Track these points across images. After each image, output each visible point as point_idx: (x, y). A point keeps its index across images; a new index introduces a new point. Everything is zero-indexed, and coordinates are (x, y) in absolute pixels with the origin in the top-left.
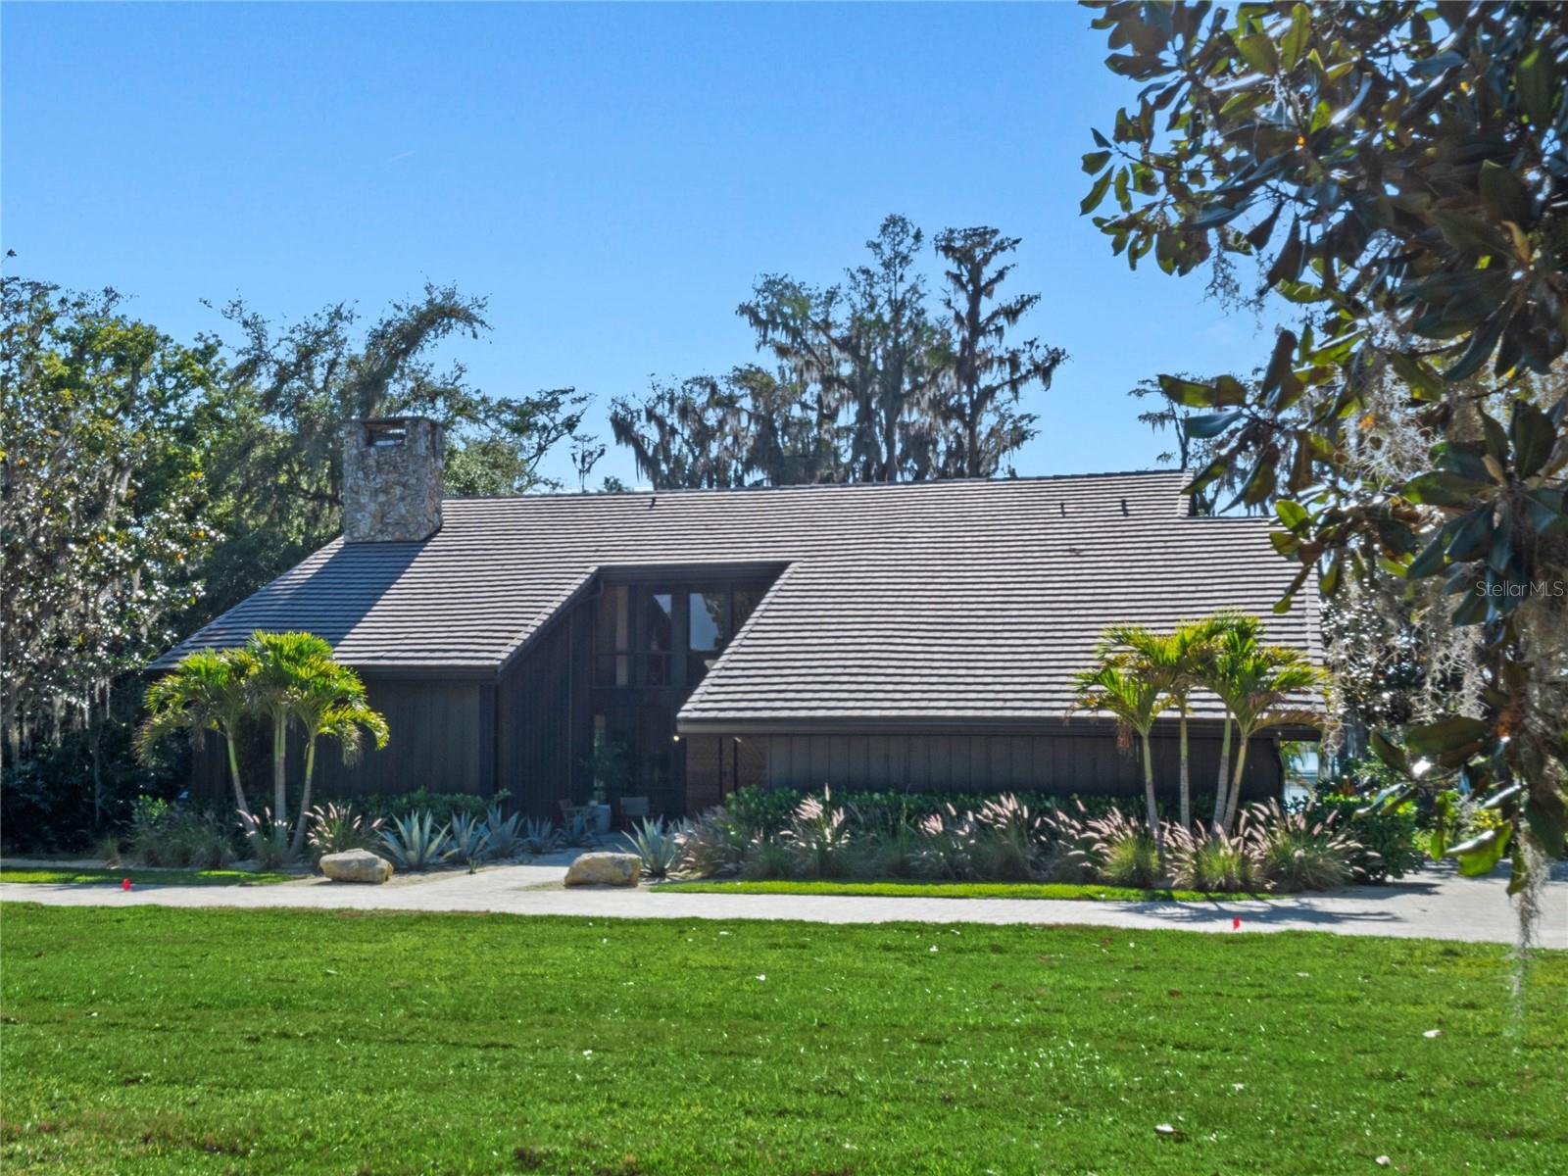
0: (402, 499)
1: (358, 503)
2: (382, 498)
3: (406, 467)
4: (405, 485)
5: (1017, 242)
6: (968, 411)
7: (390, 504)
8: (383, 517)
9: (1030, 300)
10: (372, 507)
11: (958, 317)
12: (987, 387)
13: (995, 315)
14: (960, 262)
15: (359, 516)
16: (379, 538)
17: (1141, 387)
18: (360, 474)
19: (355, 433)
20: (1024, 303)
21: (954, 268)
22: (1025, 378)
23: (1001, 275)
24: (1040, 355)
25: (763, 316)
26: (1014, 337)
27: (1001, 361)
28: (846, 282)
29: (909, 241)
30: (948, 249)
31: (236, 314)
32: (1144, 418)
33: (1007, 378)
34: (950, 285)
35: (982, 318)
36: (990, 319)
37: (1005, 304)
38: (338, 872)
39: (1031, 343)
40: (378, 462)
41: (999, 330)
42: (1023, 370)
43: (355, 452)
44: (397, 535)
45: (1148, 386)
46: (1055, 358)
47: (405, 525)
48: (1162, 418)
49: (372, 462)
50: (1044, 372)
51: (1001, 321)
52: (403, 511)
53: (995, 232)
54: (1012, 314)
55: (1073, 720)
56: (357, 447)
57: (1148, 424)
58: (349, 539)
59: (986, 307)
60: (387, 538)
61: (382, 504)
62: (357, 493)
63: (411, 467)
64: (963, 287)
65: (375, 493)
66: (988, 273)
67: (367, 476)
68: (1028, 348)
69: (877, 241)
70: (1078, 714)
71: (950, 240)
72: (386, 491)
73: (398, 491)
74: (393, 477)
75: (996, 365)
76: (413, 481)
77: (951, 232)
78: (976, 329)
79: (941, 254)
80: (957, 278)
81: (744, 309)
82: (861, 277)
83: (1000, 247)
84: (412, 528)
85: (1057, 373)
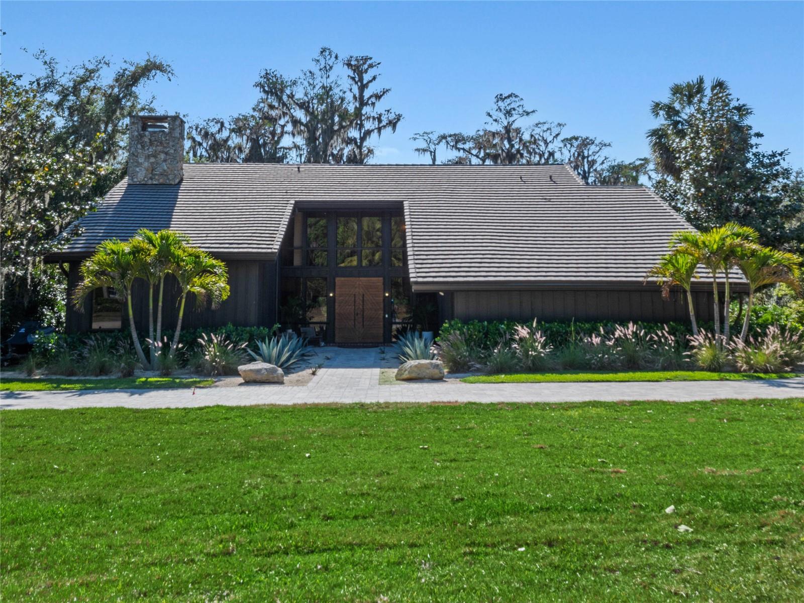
0: (165, 161)
1: (138, 162)
2: (152, 160)
3: (168, 143)
4: (166, 153)
5: (379, 64)
6: (359, 141)
7: (157, 163)
8: (152, 170)
9: (387, 91)
10: (146, 164)
11: (355, 97)
12: (368, 130)
13: (371, 97)
14: (354, 71)
15: (138, 169)
16: (150, 182)
17: (415, 136)
18: (139, 146)
19: (137, 123)
20: (385, 92)
21: (351, 73)
22: (385, 126)
23: (374, 78)
24: (392, 116)
25: (266, 89)
26: (380, 107)
27: (374, 118)
28: (303, 77)
29: (333, 59)
30: (349, 65)
31: (41, 57)
32: (418, 150)
33: (377, 126)
34: (350, 81)
35: (366, 98)
36: (369, 99)
37: (375, 92)
38: (253, 376)
39: (388, 111)
40: (150, 140)
41: (373, 104)
42: (384, 123)
43: (136, 133)
44: (161, 181)
45: (417, 136)
46: (399, 118)
47: (166, 176)
48: (424, 150)
49: (146, 140)
50: (393, 124)
51: (373, 100)
52: (165, 168)
53: (371, 58)
54: (378, 97)
55: (648, 282)
56: (138, 132)
57: (417, 153)
58: (131, 182)
59: (367, 94)
60: (155, 182)
61: (152, 163)
62: (137, 156)
63: (171, 143)
64: (356, 83)
65: (148, 157)
66: (366, 78)
67: (143, 147)
68: (386, 113)
69: (318, 59)
70: (650, 279)
71: (349, 61)
72: (155, 156)
73: (162, 156)
74: (160, 148)
75: (371, 119)
76: (172, 151)
77: (351, 57)
78: (363, 103)
79: (346, 67)
80: (353, 79)
81: (257, 85)
82: (308, 74)
83: (371, 66)
84: (171, 177)
85: (399, 125)
